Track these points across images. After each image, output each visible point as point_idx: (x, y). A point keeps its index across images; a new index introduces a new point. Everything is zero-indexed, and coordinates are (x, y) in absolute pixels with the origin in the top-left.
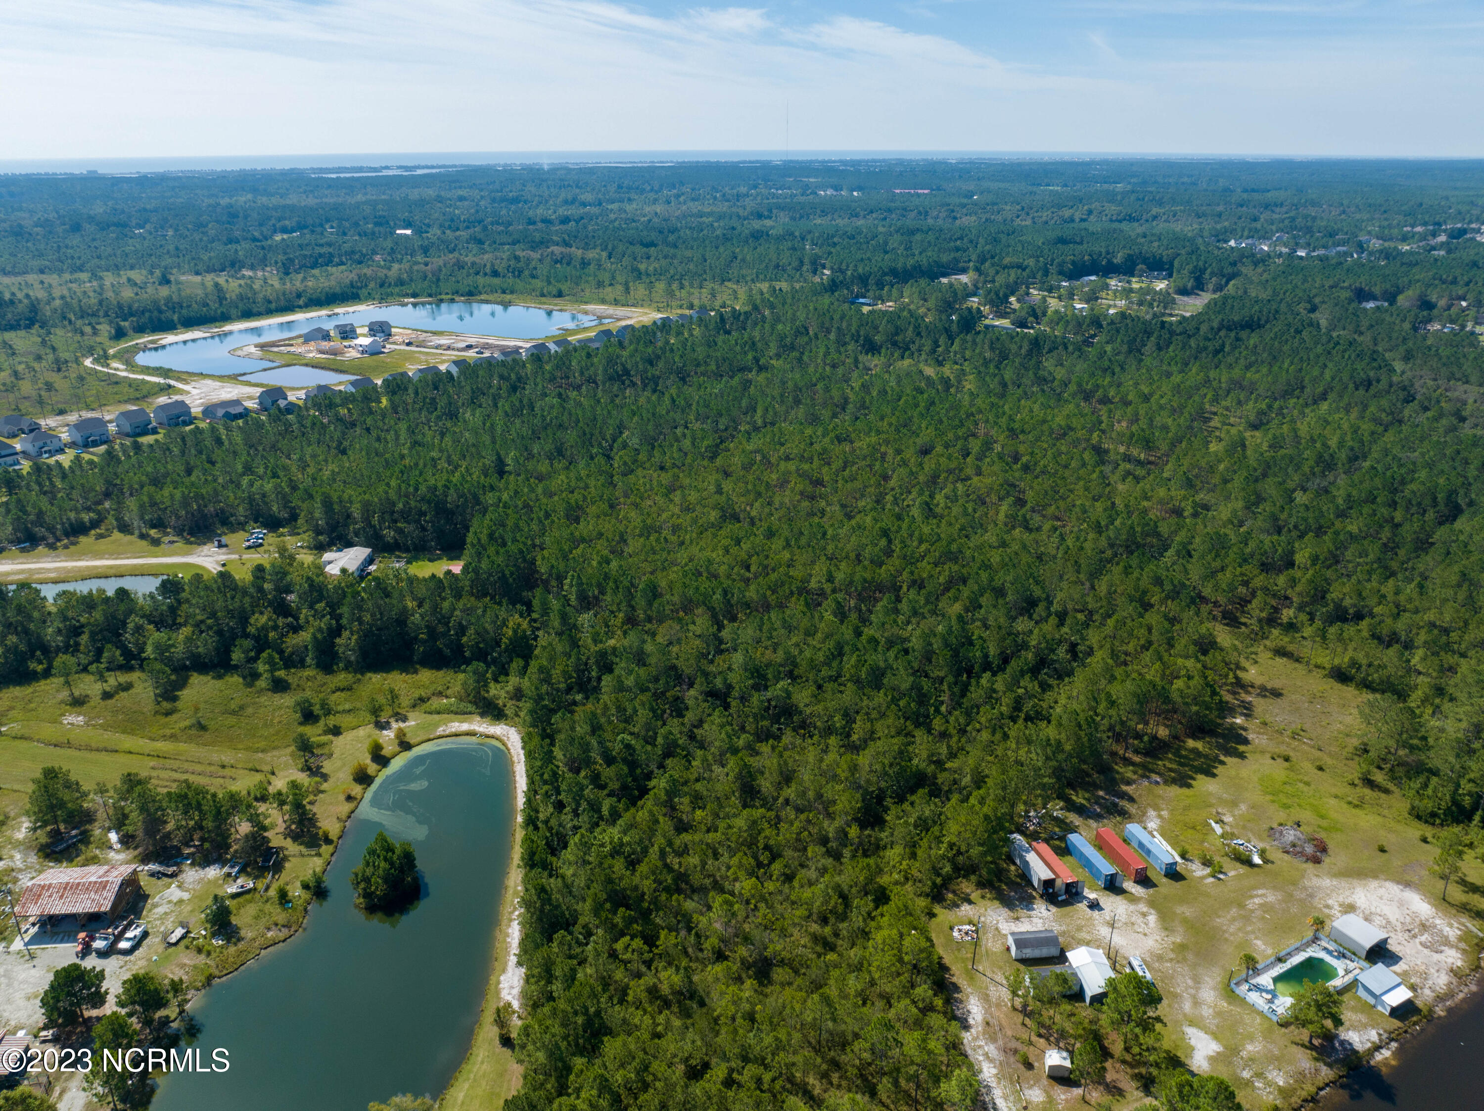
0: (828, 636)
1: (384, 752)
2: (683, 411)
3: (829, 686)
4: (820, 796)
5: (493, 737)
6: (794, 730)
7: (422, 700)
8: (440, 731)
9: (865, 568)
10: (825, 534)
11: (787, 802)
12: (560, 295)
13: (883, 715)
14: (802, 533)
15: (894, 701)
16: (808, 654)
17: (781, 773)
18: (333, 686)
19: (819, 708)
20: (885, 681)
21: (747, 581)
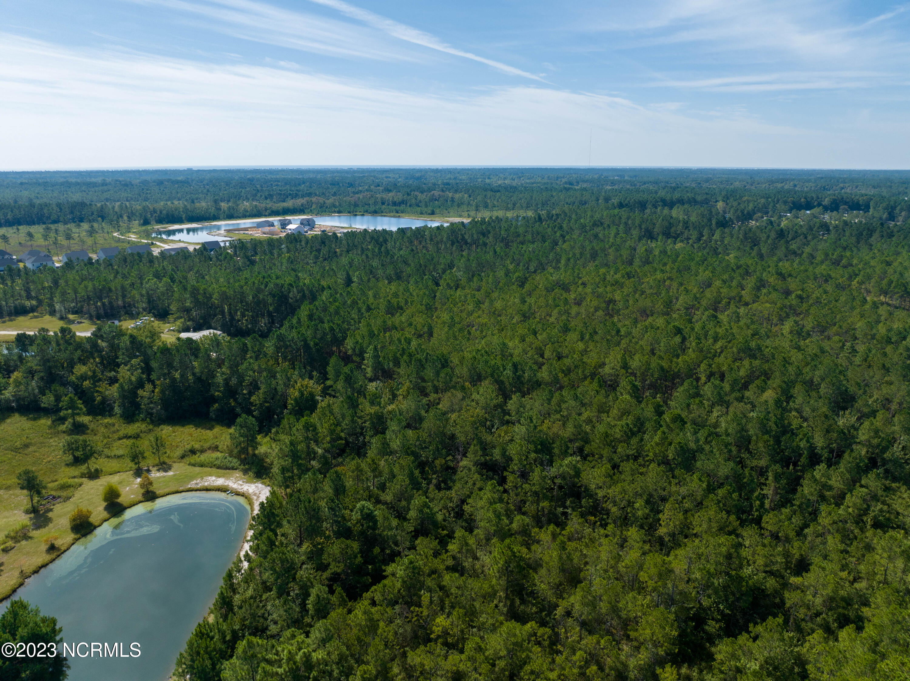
0: (625, 413)
1: (120, 500)
2: (502, 259)
3: (627, 467)
4: (615, 610)
5: (243, 495)
6: (582, 515)
7: (193, 452)
8: (192, 484)
9: (661, 358)
10: (618, 331)
11: (568, 614)
12: (433, 213)
13: (699, 505)
14: (596, 333)
15: (711, 489)
16: (601, 428)
17: (563, 570)
18: (121, 433)
19: (614, 491)
20: (699, 464)
21: (540, 366)
